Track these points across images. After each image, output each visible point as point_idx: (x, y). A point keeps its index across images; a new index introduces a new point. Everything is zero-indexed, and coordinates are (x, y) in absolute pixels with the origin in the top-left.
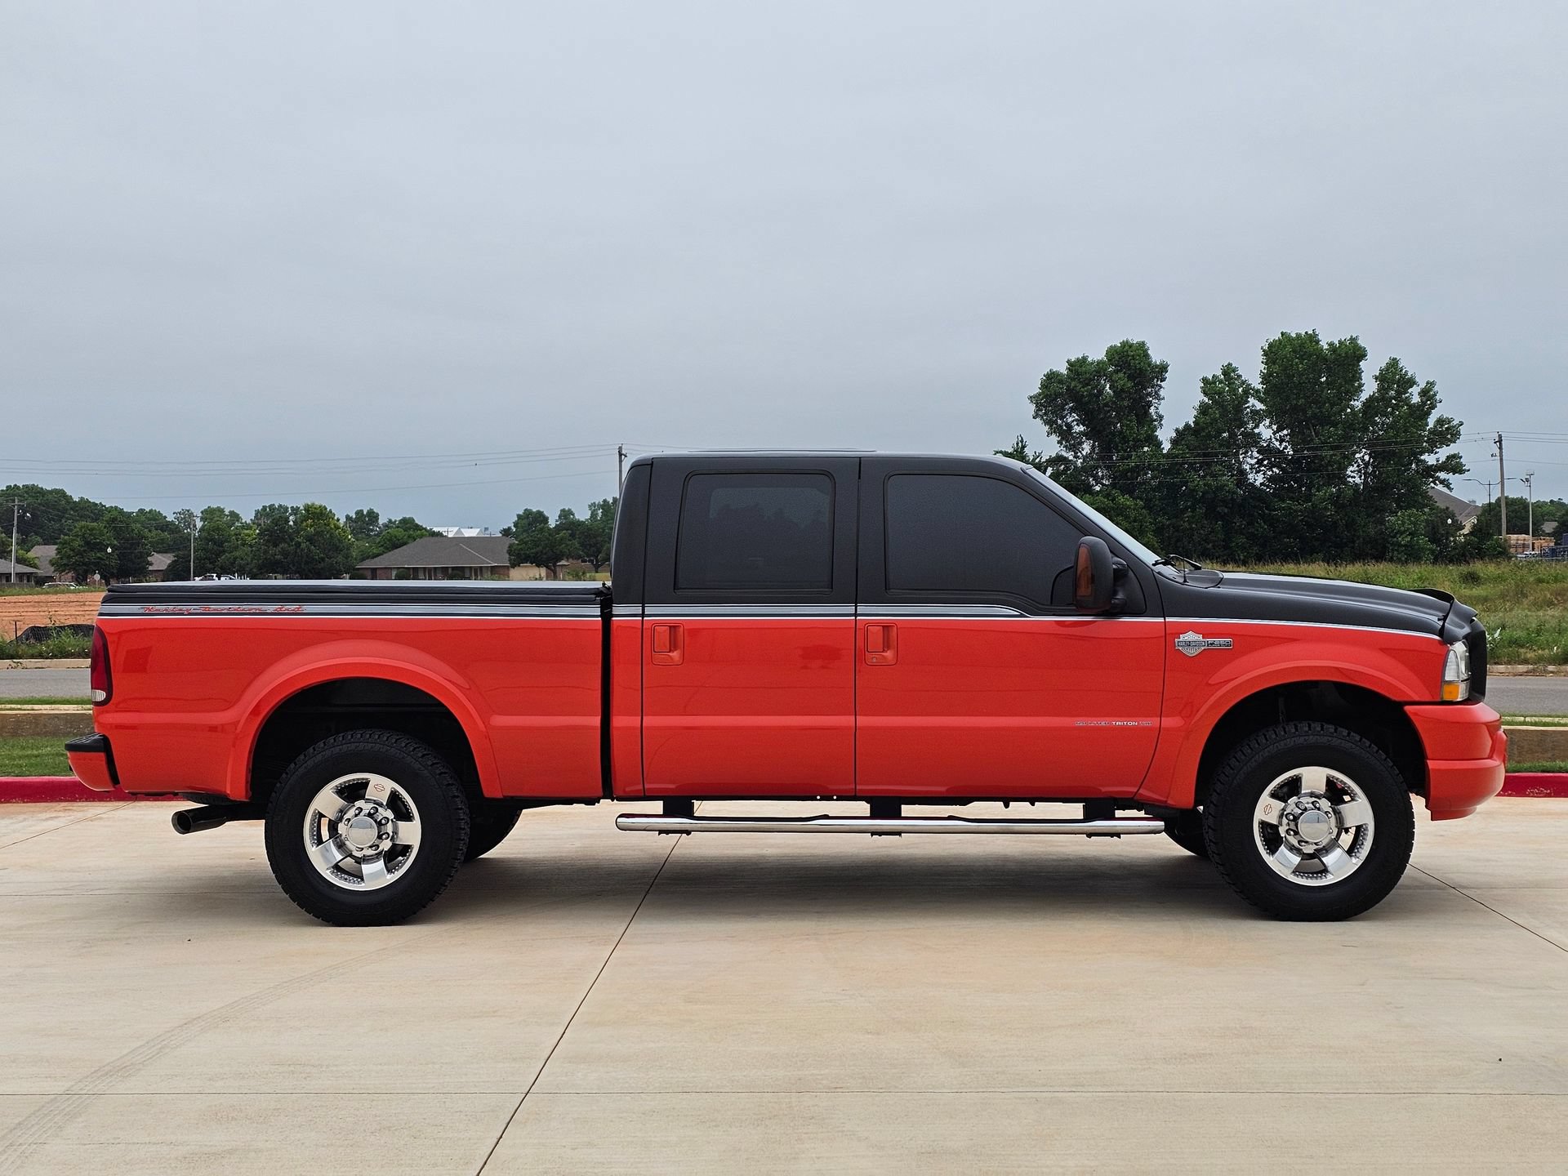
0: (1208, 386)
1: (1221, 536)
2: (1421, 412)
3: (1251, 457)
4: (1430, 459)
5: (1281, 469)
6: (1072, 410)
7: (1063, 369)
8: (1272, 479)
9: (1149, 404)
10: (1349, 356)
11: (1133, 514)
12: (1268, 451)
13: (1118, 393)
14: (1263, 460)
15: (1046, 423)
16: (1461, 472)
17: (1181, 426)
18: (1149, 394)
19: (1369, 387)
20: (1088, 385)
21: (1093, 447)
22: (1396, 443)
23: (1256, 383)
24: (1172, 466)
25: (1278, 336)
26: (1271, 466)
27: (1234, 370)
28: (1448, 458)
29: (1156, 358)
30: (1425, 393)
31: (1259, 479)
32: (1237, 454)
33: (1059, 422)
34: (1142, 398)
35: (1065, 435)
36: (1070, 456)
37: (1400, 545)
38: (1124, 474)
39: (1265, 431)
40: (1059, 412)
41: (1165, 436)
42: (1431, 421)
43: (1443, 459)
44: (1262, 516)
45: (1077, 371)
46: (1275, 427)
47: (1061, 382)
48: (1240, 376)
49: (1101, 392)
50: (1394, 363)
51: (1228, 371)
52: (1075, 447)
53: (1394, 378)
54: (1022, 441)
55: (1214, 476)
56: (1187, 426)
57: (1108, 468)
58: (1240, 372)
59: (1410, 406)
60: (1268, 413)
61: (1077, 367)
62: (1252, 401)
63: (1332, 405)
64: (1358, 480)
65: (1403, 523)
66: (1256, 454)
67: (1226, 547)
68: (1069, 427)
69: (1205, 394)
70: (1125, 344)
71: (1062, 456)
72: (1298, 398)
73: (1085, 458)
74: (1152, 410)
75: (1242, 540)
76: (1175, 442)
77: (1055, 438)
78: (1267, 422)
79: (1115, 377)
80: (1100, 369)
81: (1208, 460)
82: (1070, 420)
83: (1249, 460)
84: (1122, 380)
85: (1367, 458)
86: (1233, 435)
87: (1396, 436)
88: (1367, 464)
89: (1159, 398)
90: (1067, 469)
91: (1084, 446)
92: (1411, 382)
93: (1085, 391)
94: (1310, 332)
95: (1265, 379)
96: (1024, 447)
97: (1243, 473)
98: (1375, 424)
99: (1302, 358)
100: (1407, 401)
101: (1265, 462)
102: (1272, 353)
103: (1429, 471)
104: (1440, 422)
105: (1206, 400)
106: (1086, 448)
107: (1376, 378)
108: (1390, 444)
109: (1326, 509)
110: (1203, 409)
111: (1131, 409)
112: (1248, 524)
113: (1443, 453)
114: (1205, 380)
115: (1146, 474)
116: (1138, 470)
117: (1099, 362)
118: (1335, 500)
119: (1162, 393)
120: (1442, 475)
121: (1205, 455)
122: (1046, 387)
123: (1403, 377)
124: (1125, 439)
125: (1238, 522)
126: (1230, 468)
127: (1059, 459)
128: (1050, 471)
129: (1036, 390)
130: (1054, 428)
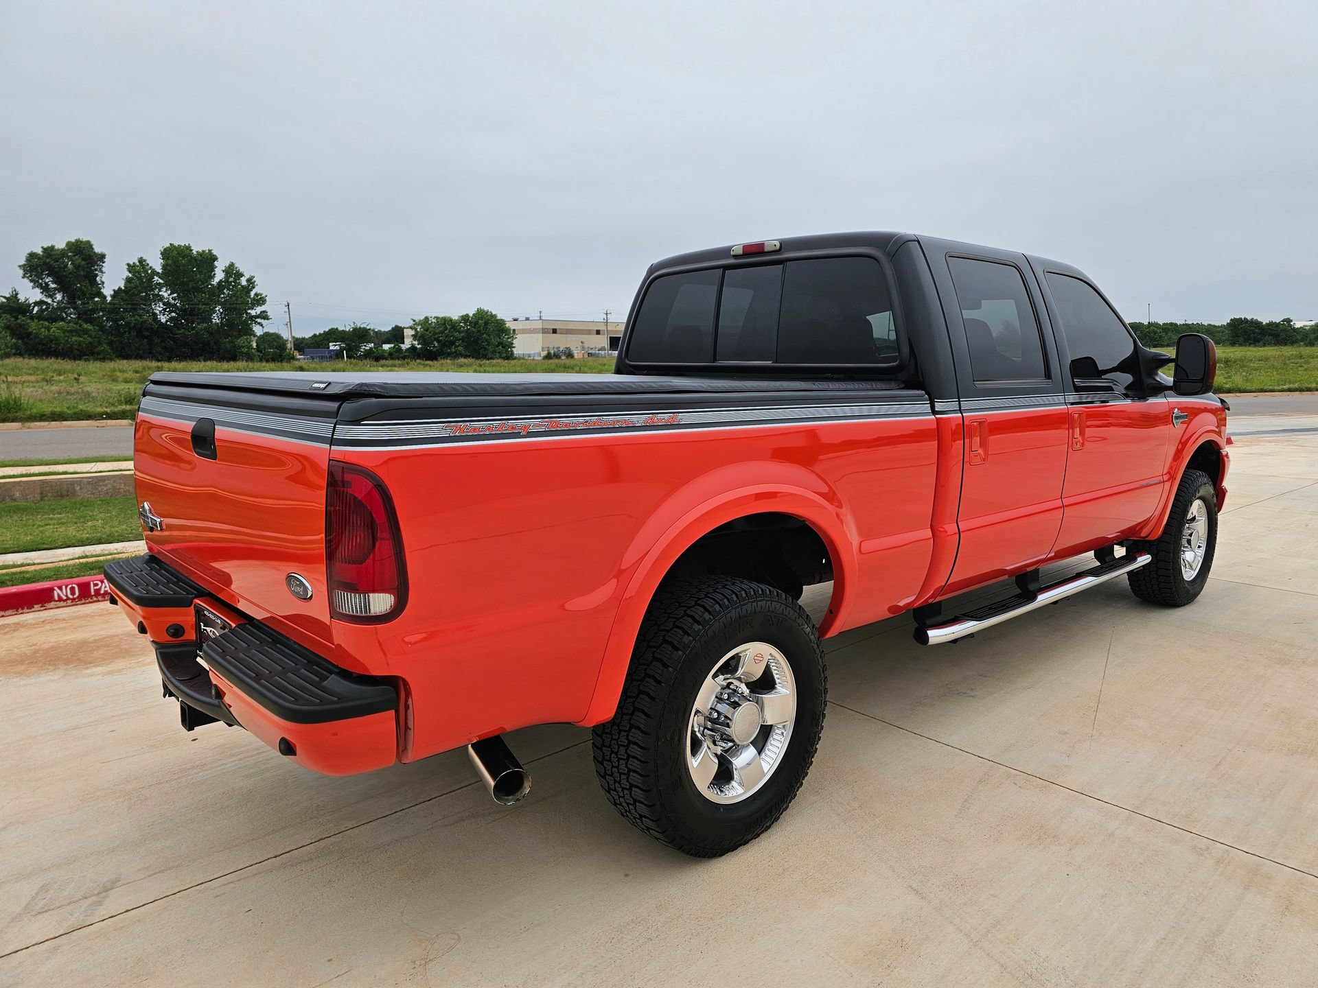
0: (131, 268)
1: (147, 347)
2: (247, 290)
3: (159, 307)
4: (253, 312)
5: (177, 314)
6: (48, 275)
7: (39, 251)
8: (171, 319)
9: (97, 275)
10: (208, 260)
11: (93, 334)
12: (167, 304)
13: (77, 267)
14: (166, 309)
15: (31, 281)
16: (268, 319)
17: (116, 288)
18: (96, 270)
19: (219, 276)
20: (57, 261)
21: (63, 297)
22: (236, 304)
23: (159, 269)
24: (112, 310)
25: (168, 245)
26: (170, 312)
27: (145, 261)
28: (261, 312)
29: (98, 249)
30: (249, 280)
31: (163, 319)
32: (151, 305)
33: (40, 281)
34: (93, 271)
35: (45, 289)
36: (49, 301)
37: (243, 353)
38: (85, 313)
39: (165, 293)
40: (40, 276)
41: (108, 291)
42: (252, 294)
43: (258, 313)
44: (169, 337)
45: (48, 253)
46: (169, 292)
47: (39, 258)
48: (148, 264)
49: (66, 266)
50: (232, 265)
51: (141, 261)
52: (52, 296)
53: (231, 271)
54: (15, 291)
55: (140, 316)
56: (120, 289)
57: (74, 309)
58: (148, 262)
59: (242, 286)
60: (166, 285)
61: (49, 251)
62: (156, 278)
63: (203, 284)
64: (218, 321)
65: (244, 343)
66: (162, 305)
67: (150, 353)
68: (47, 284)
69: (130, 272)
70: (77, 241)
71: (43, 301)
72: (184, 278)
73: (58, 302)
74: (98, 279)
75: (159, 349)
76: (113, 297)
77: (38, 291)
78: (164, 289)
79: (74, 258)
80: (63, 253)
81: (135, 307)
82: (47, 280)
83: (158, 308)
84: (79, 261)
85: (221, 310)
86: (148, 295)
87: (237, 300)
88: (221, 313)
89: (102, 272)
90: (47, 309)
91: (57, 295)
92: (242, 275)
93: (56, 265)
94: (187, 245)
95: (164, 267)
96: (17, 294)
97: (155, 315)
98: (224, 293)
99: (183, 258)
100: (239, 284)
101: (168, 310)
102: (167, 254)
103: (253, 318)
104: (256, 295)
105: (130, 275)
106: (59, 297)
107: (223, 271)
108: (233, 304)
109: (203, 334)
110: (128, 280)
111: (86, 277)
112: (161, 341)
113: (258, 310)
114: (128, 264)
115: (99, 313)
116: (94, 311)
117: (63, 250)
118: (207, 330)
119: (104, 269)
120: (259, 320)
121: (132, 304)
122: (30, 261)
123: (238, 272)
124: (84, 294)
125: (156, 340)
126: (148, 312)
127: (41, 303)
128: (36, 309)
129: (23, 262)
130: (37, 284)
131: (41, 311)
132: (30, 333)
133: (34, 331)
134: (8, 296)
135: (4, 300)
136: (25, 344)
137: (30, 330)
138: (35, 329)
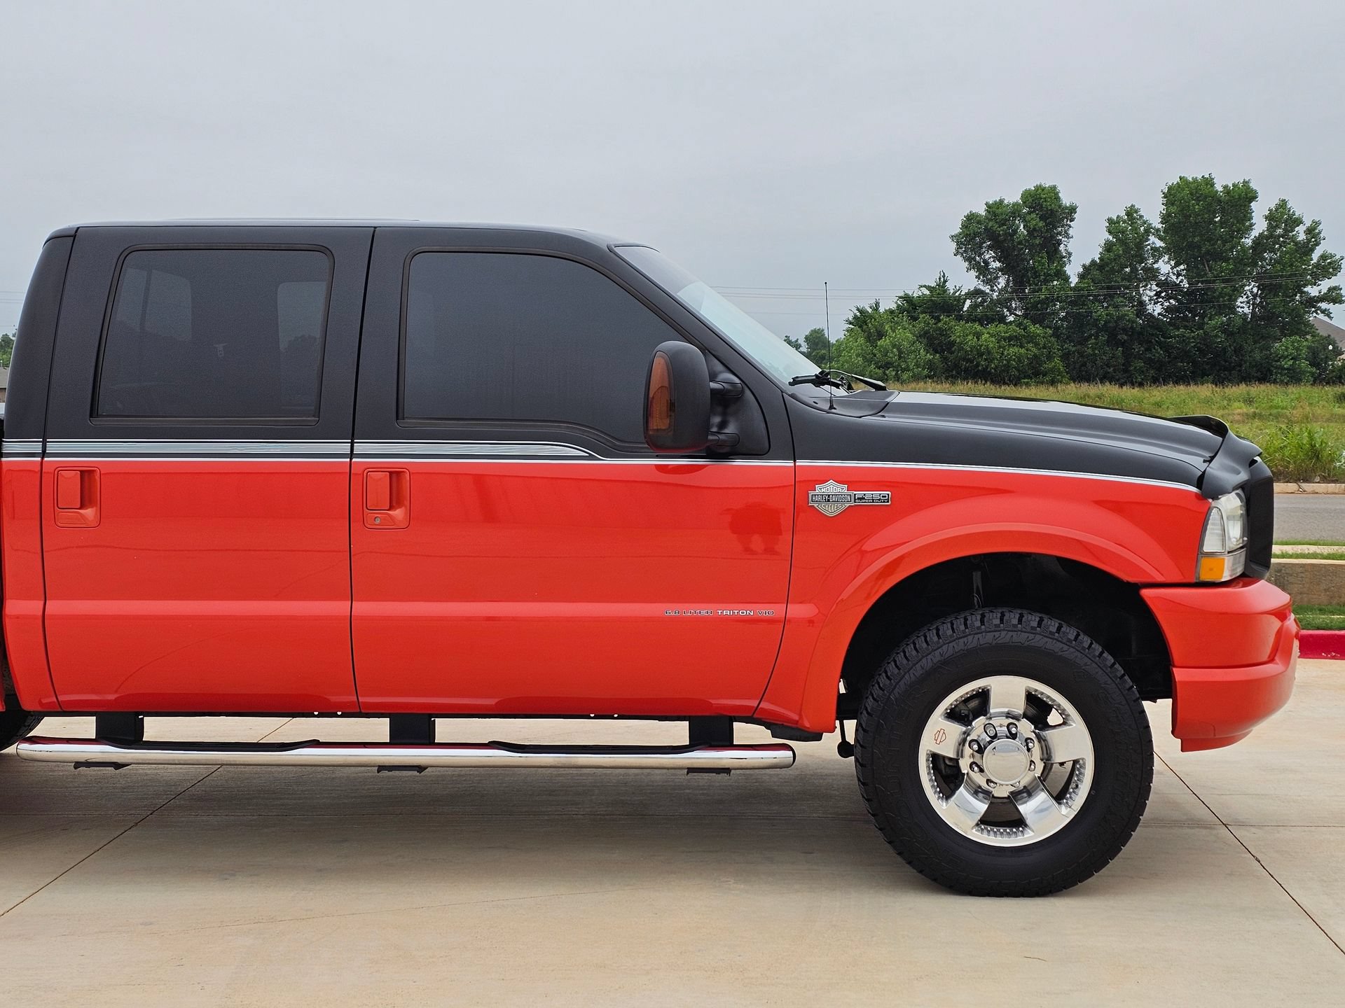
0: (1113, 225)
1: (1121, 361)
2: (1306, 249)
3: (1150, 290)
4: (1313, 291)
5: (1178, 300)
6: (990, 248)
7: (981, 211)
8: (1168, 310)
9: (1059, 243)
10: (1242, 198)
11: (1042, 342)
12: (1165, 285)
13: (1032, 232)
14: (1161, 292)
15: (966, 259)
16: (1341, 302)
17: (1088, 263)
18: (1060, 233)
19: (1260, 225)
20: (1004, 225)
21: (1008, 281)
22: (1282, 276)
23: (1156, 222)
24: (1078, 298)
25: (1176, 180)
26: (1168, 298)
27: (1136, 212)
28: (1329, 290)
29: (1066, 200)
30: (1310, 231)
31: (1156, 310)
32: (1137, 287)
33: (978, 258)
34: (1052, 237)
35: (982, 269)
36: (987, 289)
37: (1283, 369)
38: (1034, 306)
39: (1164, 267)
40: (978, 250)
41: (1073, 271)
42: (1315, 256)
43: (1324, 291)
44: (1159, 343)
45: (994, 213)
46: (1173, 263)
47: (979, 222)
48: (1141, 217)
49: (1015, 232)
50: (1283, 204)
51: (1131, 212)
52: (991, 282)
53: (1282, 218)
54: (944, 276)
55: (1116, 307)
56: (1093, 262)
57: (1021, 300)
58: (1141, 213)
59: (1296, 243)
60: (1167, 250)
61: (995, 209)
62: (1152, 239)
63: (1225, 242)
64: (1246, 310)
65: (1287, 348)
66: (1154, 287)
67: (1126, 371)
68: (986, 263)
69: (1110, 232)
70: (1038, 188)
71: (980, 289)
72: (1194, 236)
73: (1000, 291)
74: (1062, 248)
75: (1140, 364)
76: (1082, 277)
77: (973, 273)
78: (1166, 258)
79: (1028, 218)
80: (1015, 211)
81: (1112, 292)
82: (987, 257)
83: (1148, 292)
84: (1036, 221)
85: (1255, 290)
86: (1134, 270)
87: (1282, 270)
88: (1255, 296)
89: (1068, 236)
90: (983, 302)
91: (1000, 280)
92: (1299, 222)
93: (1001, 230)
94: (1207, 176)
95: (1165, 218)
96: (945, 281)
97: (1142, 304)
98: (1264, 259)
99: (1198, 200)
100: (1293, 239)
101: (1163, 294)
102: (1172, 196)
103: (1312, 302)
104: (1323, 257)
105: (1111, 238)
106: (1002, 282)
107: (1266, 218)
108: (1277, 277)
109: (1216, 336)
110: (1108, 247)
111: (1042, 246)
112: (1147, 350)
113: (1325, 285)
114: (1110, 221)
115: (1055, 305)
116: (1050, 301)
117: (1014, 204)
118: (1225, 329)
119: (1071, 232)
120: (1323, 305)
121: (1108, 288)
122: (966, 227)
123: (1290, 217)
124: (1036, 274)
125: (1137, 348)
126: (1131, 299)
127: (977, 292)
128: (968, 303)
129: (957, 230)
130: (973, 264)
131: (974, 307)
132: (952, 343)
133: (958, 340)
134: (933, 284)
135: (927, 292)
136: (945, 359)
137: (952, 339)
138: (959, 337)
